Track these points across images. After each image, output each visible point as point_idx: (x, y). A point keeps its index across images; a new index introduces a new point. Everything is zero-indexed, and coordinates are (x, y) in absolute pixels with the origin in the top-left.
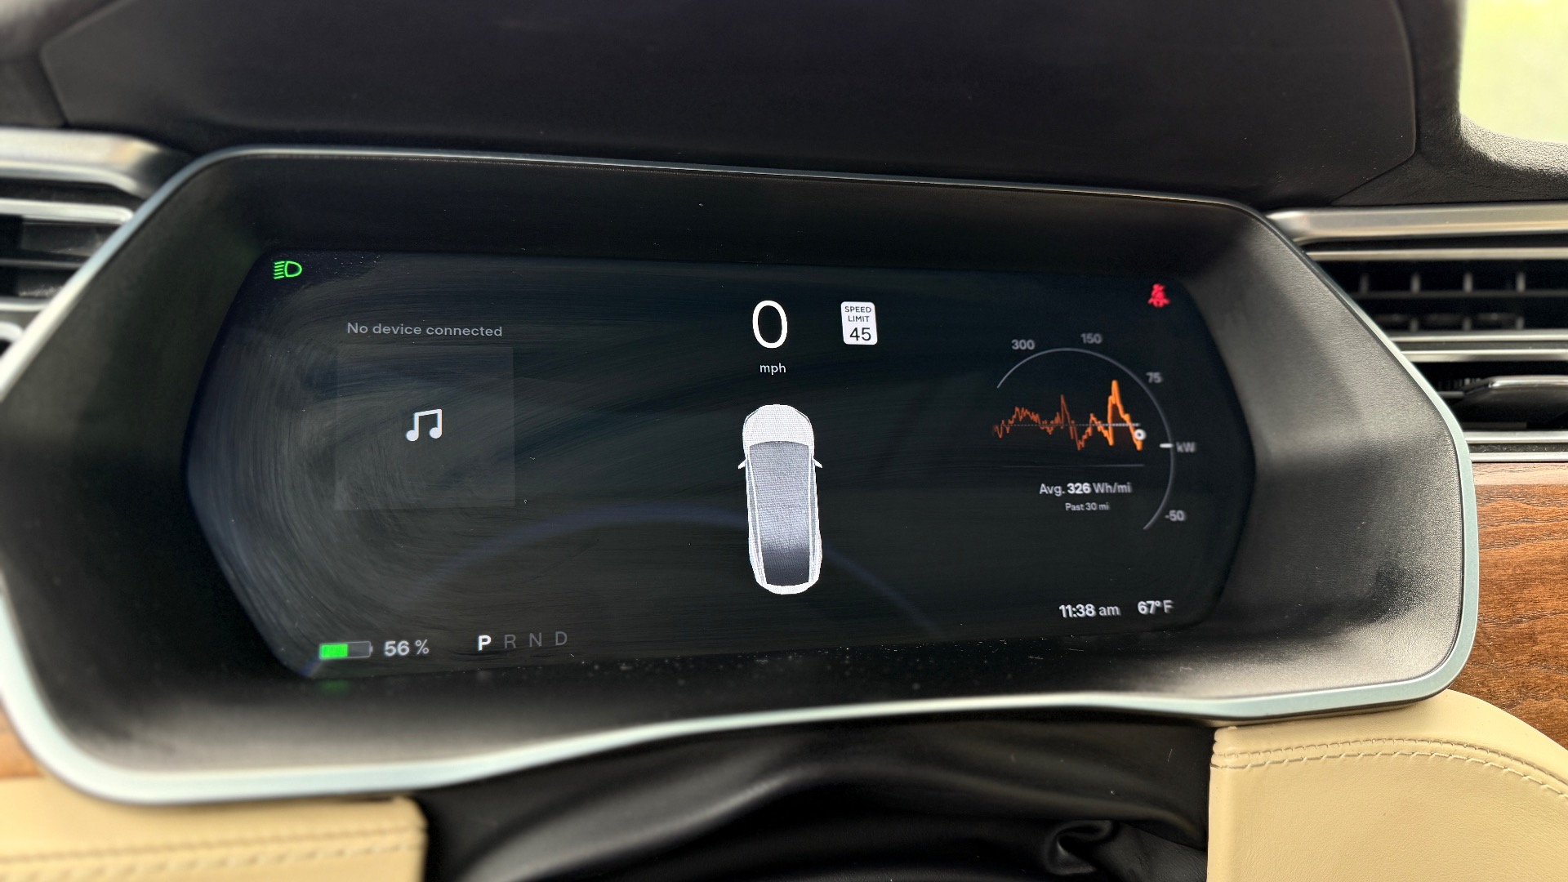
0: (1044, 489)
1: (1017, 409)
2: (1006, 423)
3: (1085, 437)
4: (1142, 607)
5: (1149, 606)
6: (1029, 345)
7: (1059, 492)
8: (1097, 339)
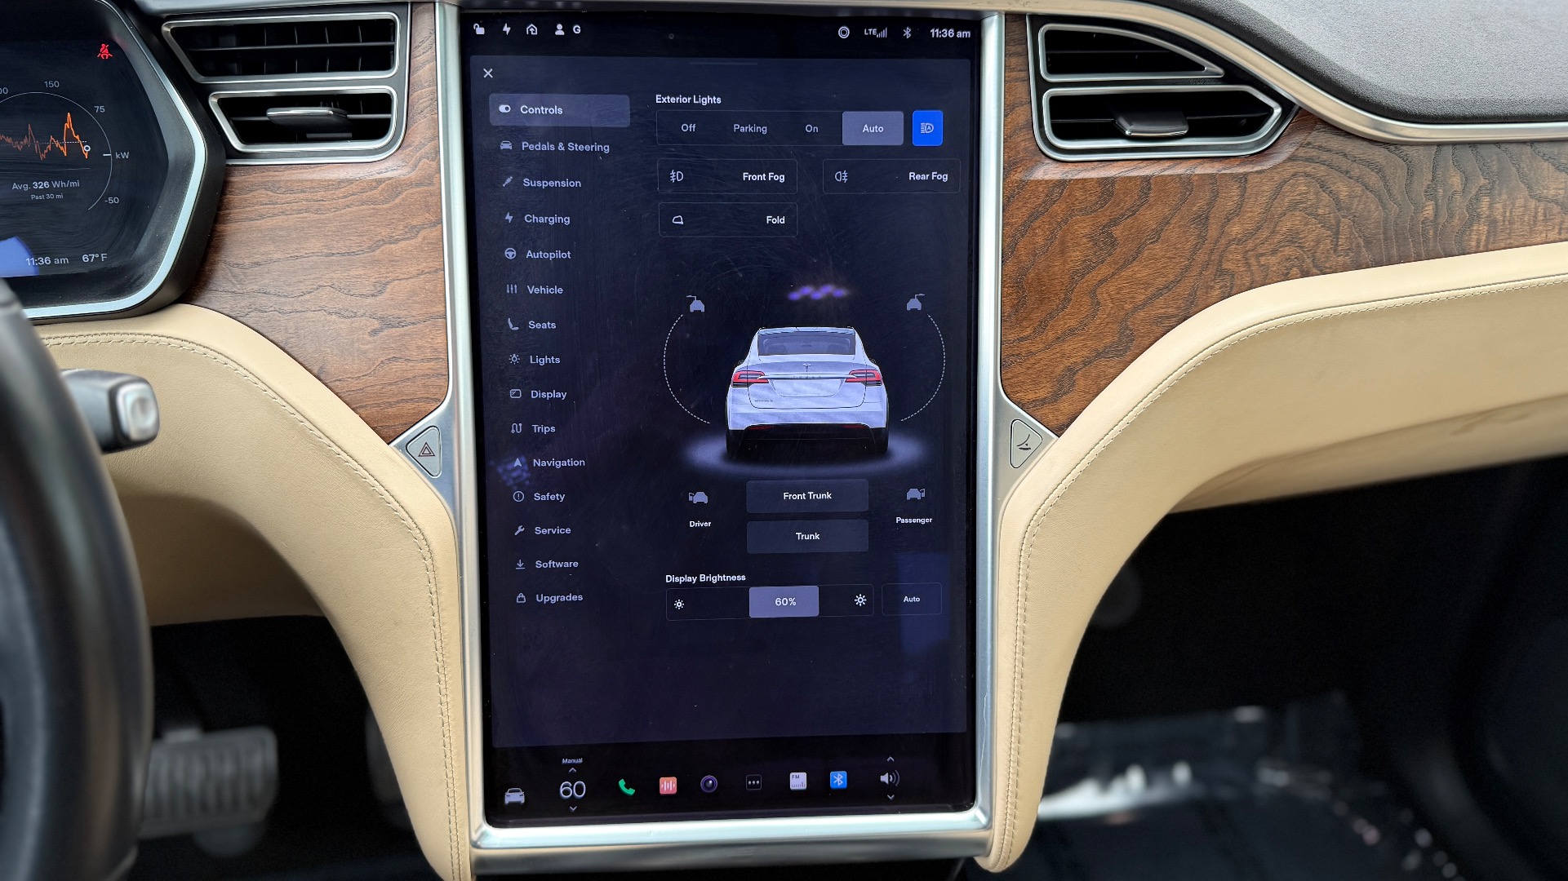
0: (15, 186)
3: (46, 151)
4: (85, 258)
5: (90, 258)
6: (4, 91)
7: (26, 188)
8: (55, 84)
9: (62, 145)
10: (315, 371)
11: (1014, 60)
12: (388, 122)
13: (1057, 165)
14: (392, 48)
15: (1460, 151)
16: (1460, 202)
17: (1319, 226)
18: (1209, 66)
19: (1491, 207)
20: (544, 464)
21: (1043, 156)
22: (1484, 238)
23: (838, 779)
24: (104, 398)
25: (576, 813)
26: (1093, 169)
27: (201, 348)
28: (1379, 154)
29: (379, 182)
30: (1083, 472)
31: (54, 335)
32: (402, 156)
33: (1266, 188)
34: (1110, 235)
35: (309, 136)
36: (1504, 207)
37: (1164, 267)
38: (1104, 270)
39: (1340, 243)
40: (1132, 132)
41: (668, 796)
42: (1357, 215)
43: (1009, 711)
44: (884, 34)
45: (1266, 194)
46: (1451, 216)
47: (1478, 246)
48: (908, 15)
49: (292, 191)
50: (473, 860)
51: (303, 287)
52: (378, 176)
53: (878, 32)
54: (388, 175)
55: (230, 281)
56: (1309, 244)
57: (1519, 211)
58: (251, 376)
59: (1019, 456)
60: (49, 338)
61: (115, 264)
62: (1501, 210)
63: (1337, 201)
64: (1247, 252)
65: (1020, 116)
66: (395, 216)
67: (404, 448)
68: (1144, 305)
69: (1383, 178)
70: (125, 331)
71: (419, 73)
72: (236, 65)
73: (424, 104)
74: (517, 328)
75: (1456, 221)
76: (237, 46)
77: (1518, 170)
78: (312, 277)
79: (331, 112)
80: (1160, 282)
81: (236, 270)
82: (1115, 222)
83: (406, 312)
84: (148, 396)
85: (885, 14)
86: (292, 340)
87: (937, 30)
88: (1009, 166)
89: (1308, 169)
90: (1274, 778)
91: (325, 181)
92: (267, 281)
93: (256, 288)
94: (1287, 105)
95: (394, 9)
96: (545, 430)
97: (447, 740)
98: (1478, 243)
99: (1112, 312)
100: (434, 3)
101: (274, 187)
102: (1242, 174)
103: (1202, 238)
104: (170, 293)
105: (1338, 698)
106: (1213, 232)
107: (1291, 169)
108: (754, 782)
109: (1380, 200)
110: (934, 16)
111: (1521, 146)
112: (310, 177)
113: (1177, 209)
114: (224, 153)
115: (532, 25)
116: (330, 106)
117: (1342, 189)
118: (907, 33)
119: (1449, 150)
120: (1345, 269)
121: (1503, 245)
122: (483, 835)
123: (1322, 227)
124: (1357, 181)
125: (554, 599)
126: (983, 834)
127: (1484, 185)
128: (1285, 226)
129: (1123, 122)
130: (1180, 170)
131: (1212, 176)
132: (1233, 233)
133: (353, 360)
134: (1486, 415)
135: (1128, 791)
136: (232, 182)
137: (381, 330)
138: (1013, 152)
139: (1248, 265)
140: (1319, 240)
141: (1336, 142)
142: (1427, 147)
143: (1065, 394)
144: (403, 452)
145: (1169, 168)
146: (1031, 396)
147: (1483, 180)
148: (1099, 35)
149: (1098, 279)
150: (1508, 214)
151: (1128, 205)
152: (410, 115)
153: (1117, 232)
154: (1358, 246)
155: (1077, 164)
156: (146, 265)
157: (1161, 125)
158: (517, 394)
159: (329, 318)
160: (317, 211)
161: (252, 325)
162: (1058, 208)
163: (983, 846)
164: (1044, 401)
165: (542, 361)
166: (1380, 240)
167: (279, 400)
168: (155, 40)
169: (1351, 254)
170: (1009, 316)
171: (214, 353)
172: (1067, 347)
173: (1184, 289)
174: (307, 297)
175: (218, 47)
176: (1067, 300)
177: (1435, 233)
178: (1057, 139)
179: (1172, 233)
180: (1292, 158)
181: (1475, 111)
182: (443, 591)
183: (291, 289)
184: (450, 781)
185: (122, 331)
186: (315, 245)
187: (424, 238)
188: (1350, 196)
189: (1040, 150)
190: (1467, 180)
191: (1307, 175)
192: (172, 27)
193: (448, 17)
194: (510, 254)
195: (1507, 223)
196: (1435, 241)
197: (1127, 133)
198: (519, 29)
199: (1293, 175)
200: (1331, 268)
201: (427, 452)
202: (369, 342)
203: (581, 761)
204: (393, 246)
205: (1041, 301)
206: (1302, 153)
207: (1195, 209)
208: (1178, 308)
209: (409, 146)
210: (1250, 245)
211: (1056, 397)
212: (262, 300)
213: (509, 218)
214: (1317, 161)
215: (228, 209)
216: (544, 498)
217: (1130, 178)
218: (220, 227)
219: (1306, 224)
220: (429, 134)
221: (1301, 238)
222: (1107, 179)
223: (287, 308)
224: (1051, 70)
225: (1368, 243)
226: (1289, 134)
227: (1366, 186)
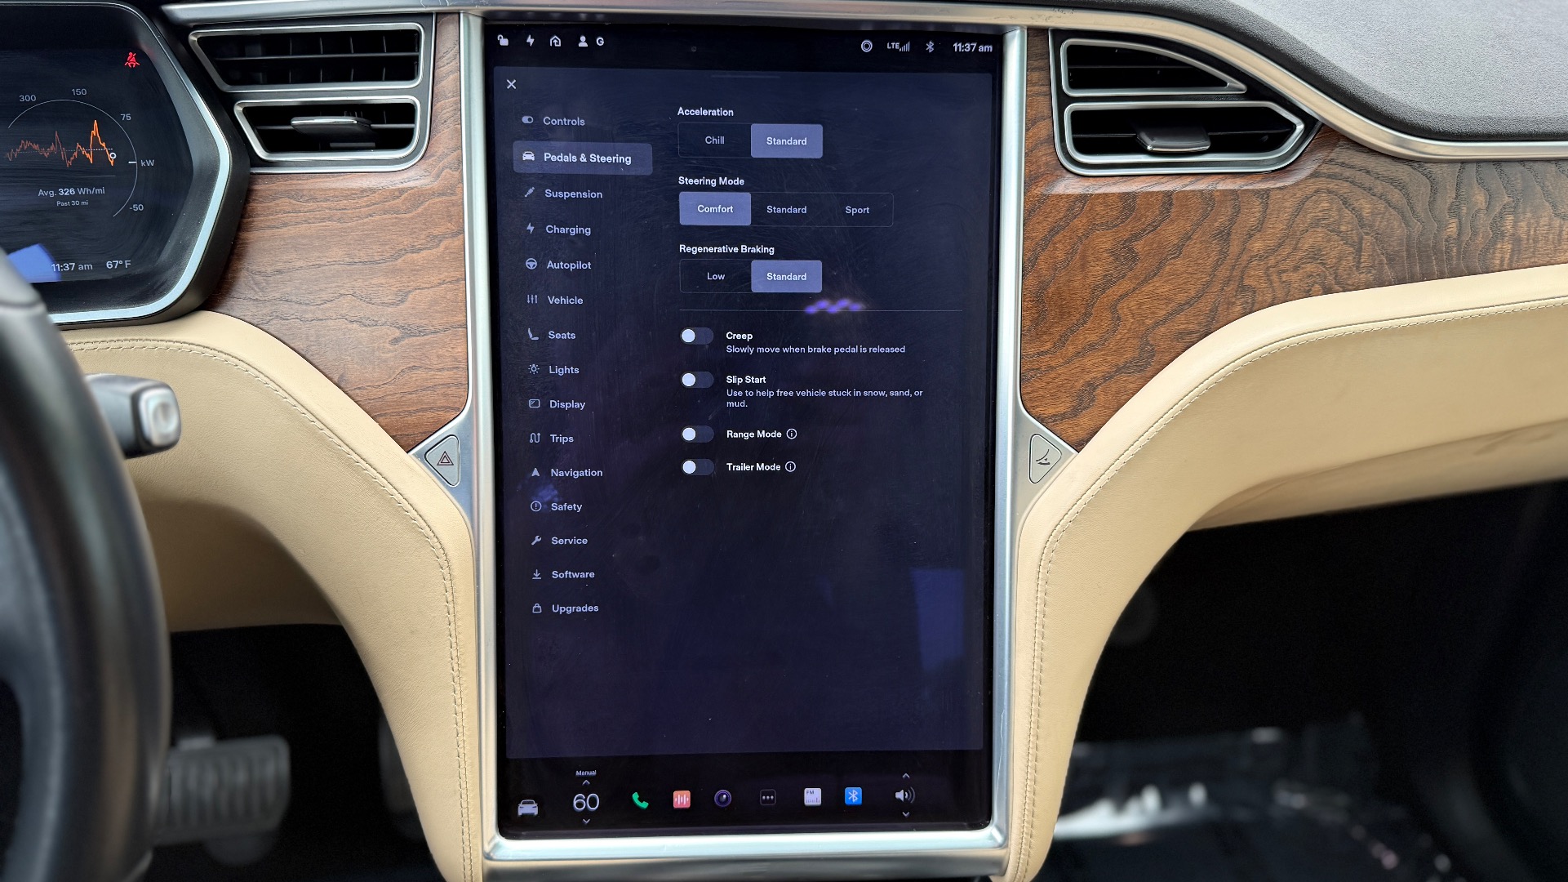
0: (41, 193)
1: (23, 142)
2: (15, 151)
3: (72, 158)
4: (109, 265)
5: (114, 264)
6: (32, 98)
7: (52, 194)
8: (83, 92)
9: (88, 152)
10: (336, 380)
11: (1036, 75)
12: (411, 132)
13: (1078, 180)
14: (417, 58)
15: (1484, 168)
16: (1484, 221)
17: (1342, 242)
18: (1231, 82)
19: (1515, 226)
20: (562, 474)
21: (1065, 171)
22: (1508, 256)
23: (853, 796)
24: (126, 404)
25: (589, 826)
26: (1114, 184)
27: (221, 354)
28: (1402, 172)
29: (402, 191)
30: (1102, 487)
31: (77, 341)
32: (425, 166)
33: (1287, 204)
34: (1131, 250)
35: (333, 145)
36: (1529, 225)
37: (1185, 283)
38: (1125, 285)
39: (1362, 260)
40: (1154, 147)
41: (682, 811)
42: (1380, 232)
43: (1027, 729)
44: (907, 48)
45: (1288, 210)
46: (1475, 234)
47: (1502, 264)
48: (931, 29)
49: (315, 199)
50: (486, 870)
51: (324, 296)
52: (400, 186)
53: (901, 46)
54: (411, 184)
55: (253, 289)
56: (1331, 261)
57: (1543, 230)
58: (272, 384)
59: (1038, 471)
60: (76, 343)
61: (138, 271)
62: (1526, 229)
63: (1360, 218)
64: (1268, 268)
65: (1042, 130)
66: (417, 226)
67: (423, 457)
68: (1165, 321)
69: (1407, 195)
70: (149, 338)
71: (444, 83)
72: (261, 74)
73: (448, 115)
74: (537, 338)
75: (1480, 239)
76: (262, 56)
77: (1542, 188)
78: (334, 285)
79: (356, 122)
80: (1181, 297)
81: (258, 278)
82: (1136, 237)
83: (426, 322)
84: (170, 401)
85: (908, 28)
86: (313, 347)
87: (960, 45)
88: (1031, 179)
89: (1331, 186)
90: (1291, 800)
91: (348, 190)
92: (289, 289)
93: (277, 295)
94: (1309, 121)
95: (418, 19)
96: (563, 440)
97: (461, 751)
98: (1502, 261)
99: (1133, 327)
100: (459, 14)
101: (297, 195)
102: (1263, 190)
103: (1224, 254)
104: (192, 299)
105: (1356, 720)
106: (1234, 248)
107: (1313, 186)
108: (768, 797)
109: (1403, 217)
110: (957, 30)
111: (1546, 164)
112: (334, 186)
113: (1199, 224)
114: (249, 163)
115: (555, 37)
116: (354, 115)
117: (1366, 206)
118: (930, 47)
119: (1471, 169)
120: (1368, 286)
121: (1527, 263)
122: (496, 846)
123: (1344, 244)
124: (1380, 198)
125: (569, 610)
126: (998, 853)
127: (1508, 204)
128: (1307, 242)
129: (1145, 137)
130: (1202, 185)
131: (1233, 192)
132: (1255, 249)
133: (374, 368)
134: (1507, 436)
135: (1143, 811)
136: (256, 190)
137: (403, 338)
138: (1034, 167)
139: (1271, 282)
140: (1341, 257)
141: (1359, 159)
142: (1451, 165)
143: (1085, 408)
144: (422, 461)
145: (1191, 183)
146: (1051, 411)
147: (1507, 198)
148: (1121, 49)
149: (1119, 294)
150: (1532, 233)
151: (1149, 220)
152: (433, 126)
153: (1138, 246)
154: (1381, 263)
155: (1098, 179)
156: (169, 272)
157: (1182, 140)
158: (536, 404)
159: (350, 326)
160: (339, 220)
161: (274, 333)
162: (1080, 223)
163: (999, 865)
164: (1063, 416)
165: (561, 372)
166: (1403, 257)
167: (299, 408)
168: (182, 48)
169: (1373, 272)
170: (1029, 330)
171: (236, 360)
172: (1088, 362)
173: (1205, 305)
174: (328, 305)
175: (244, 56)
176: (1087, 315)
177: (1458, 252)
178: (1078, 154)
179: (1194, 248)
180: (1315, 175)
181: (1500, 129)
182: (459, 601)
183: (312, 297)
184: (464, 792)
185: (144, 338)
186: (337, 253)
187: (446, 248)
188: (1372, 213)
189: (1061, 164)
190: (1490, 198)
191: (1329, 192)
192: (199, 36)
193: (472, 28)
194: (531, 264)
195: (1531, 241)
196: (1458, 259)
197: (1149, 148)
198: (542, 40)
199: (1315, 192)
200: (1353, 285)
201: (445, 460)
202: (389, 351)
203: (594, 773)
204: (414, 255)
205: (1062, 314)
206: (1325, 169)
207: (1216, 224)
208: (1199, 324)
209: (433, 156)
210: (1272, 261)
211: (1075, 412)
212: (284, 307)
213: (530, 228)
214: (1340, 177)
215: (250, 217)
216: (561, 508)
217: (1152, 193)
218: (244, 235)
219: (1329, 241)
220: (452, 144)
221: (1323, 255)
222: (1128, 193)
223: (309, 316)
224: (1073, 85)
225: (1391, 260)
226: (1312, 151)
227: (1389, 203)
